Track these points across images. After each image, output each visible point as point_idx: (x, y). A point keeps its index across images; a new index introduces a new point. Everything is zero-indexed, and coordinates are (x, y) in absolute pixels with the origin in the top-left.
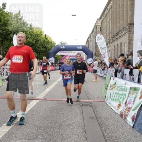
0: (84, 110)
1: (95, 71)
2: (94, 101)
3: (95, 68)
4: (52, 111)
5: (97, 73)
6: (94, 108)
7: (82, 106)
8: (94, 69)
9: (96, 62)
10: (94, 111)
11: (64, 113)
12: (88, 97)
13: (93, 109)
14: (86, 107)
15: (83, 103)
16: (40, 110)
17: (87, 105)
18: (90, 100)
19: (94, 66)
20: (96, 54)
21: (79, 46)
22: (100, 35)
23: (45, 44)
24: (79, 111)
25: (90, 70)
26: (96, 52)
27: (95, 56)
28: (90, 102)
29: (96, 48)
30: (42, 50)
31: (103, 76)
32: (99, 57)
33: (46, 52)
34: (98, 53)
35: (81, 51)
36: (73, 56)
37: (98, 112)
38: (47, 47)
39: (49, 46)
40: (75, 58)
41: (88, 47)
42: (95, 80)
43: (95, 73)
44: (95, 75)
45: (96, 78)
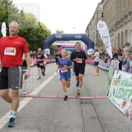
0: (83, 108)
1: (97, 64)
2: (95, 98)
3: (96, 60)
4: (47, 110)
5: (98, 66)
6: (95, 106)
7: (82, 104)
8: (96, 61)
9: (97, 53)
10: (95, 110)
11: (61, 112)
12: (88, 94)
13: (94, 107)
14: (86, 105)
15: (82, 100)
16: (33, 109)
17: (86, 103)
18: (91, 96)
19: (95, 57)
20: (98, 44)
21: (77, 35)
22: (102, 22)
23: (39, 33)
24: (78, 110)
25: (91, 62)
26: (98, 42)
27: (97, 46)
28: (90, 99)
29: (97, 37)
30: (36, 40)
31: (106, 68)
32: (101, 47)
33: (40, 42)
34: (100, 43)
35: (81, 41)
36: (71, 46)
37: (100, 110)
38: (41, 37)
39: (43, 35)
40: (73, 48)
41: (88, 36)
42: (96, 74)
43: (96, 66)
44: (97, 68)
45: (98, 72)
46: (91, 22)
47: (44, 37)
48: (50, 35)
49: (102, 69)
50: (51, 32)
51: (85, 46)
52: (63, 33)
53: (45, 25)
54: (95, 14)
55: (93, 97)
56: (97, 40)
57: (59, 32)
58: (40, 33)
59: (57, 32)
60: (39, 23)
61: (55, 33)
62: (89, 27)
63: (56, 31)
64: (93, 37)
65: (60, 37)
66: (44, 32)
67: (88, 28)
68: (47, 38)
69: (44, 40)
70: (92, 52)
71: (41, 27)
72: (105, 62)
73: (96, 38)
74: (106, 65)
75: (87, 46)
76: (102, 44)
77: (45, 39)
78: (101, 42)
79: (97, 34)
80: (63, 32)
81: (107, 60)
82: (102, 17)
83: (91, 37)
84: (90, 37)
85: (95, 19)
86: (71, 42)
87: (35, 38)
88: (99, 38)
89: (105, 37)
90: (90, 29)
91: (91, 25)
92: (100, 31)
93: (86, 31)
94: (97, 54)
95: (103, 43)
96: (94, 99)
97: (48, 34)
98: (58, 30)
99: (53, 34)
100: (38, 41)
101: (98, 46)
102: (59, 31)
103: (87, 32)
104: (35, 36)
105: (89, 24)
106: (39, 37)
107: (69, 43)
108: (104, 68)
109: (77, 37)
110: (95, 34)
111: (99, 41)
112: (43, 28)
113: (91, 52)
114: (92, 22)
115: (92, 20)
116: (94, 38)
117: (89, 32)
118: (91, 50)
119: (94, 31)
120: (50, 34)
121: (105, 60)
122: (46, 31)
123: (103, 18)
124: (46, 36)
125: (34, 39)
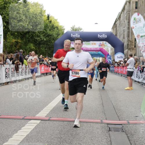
0: (112, 137)
1: (130, 74)
2: (129, 123)
3: (130, 68)
4: (62, 140)
6: (129, 135)
7: (110, 131)
8: (129, 70)
10: (129, 141)
11: (81, 142)
12: (118, 117)
13: (128, 137)
14: (116, 132)
15: (110, 126)
16: (42, 137)
17: (117, 130)
18: (122, 121)
19: (128, 65)
20: (129, 46)
21: (101, 33)
22: (138, 15)
23: (48, 30)
24: (105, 140)
25: (120, 71)
26: (129, 43)
27: (127, 49)
28: (122, 125)
29: (128, 36)
30: (44, 40)
31: (142, 81)
32: (134, 51)
33: (49, 42)
34: (131, 45)
35: (105, 42)
36: (92, 49)
37: (137, 141)
38: (51, 35)
39: (54, 33)
40: (95, 52)
41: (116, 35)
42: (128, 88)
43: (129, 77)
44: (130, 80)
45: (131, 85)
46: (120, 16)
47: (55, 36)
48: (63, 33)
49: (135, 81)
50: (64, 29)
51: (111, 49)
52: (81, 31)
53: (56, 20)
54: (126, 4)
55: (125, 122)
56: (128, 40)
57: (76, 30)
58: (50, 30)
59: (73, 30)
60: (48, 17)
61: (70, 31)
62: (117, 22)
63: (72, 28)
64: (122, 36)
65: (77, 35)
66: (54, 28)
67: (116, 24)
68: (59, 37)
69: (55, 40)
70: (121, 57)
71: (51, 22)
72: (141, 72)
73: (126, 38)
74: (142, 76)
75: (114, 49)
76: (135, 47)
77: (57, 39)
78: (134, 44)
79: (128, 32)
80: (81, 29)
81: (143, 69)
82: (136, 8)
83: (120, 37)
84: (118, 37)
85: (125, 11)
86: (92, 44)
87: (42, 37)
88: (131, 39)
89: (142, 37)
90: (118, 25)
91: (119, 19)
92: (135, 27)
93: (113, 28)
94: (131, 60)
95: (136, 45)
96: (128, 125)
97: (60, 32)
98: (74, 26)
99: (67, 33)
100: (47, 41)
101: (129, 49)
102: (75, 28)
103: (115, 29)
104: (43, 35)
105: (116, 19)
106: (49, 36)
107: (89, 44)
108: (140, 80)
109: (101, 36)
110: (126, 33)
111: (131, 41)
112: (53, 23)
113: (119, 58)
114: (122, 15)
115: (121, 13)
116: (124, 38)
117: (117, 29)
118: (119, 54)
119: (124, 29)
120: (64, 31)
121: (140, 70)
122: (57, 28)
123: (137, 10)
124: (58, 35)
125: (41, 39)
